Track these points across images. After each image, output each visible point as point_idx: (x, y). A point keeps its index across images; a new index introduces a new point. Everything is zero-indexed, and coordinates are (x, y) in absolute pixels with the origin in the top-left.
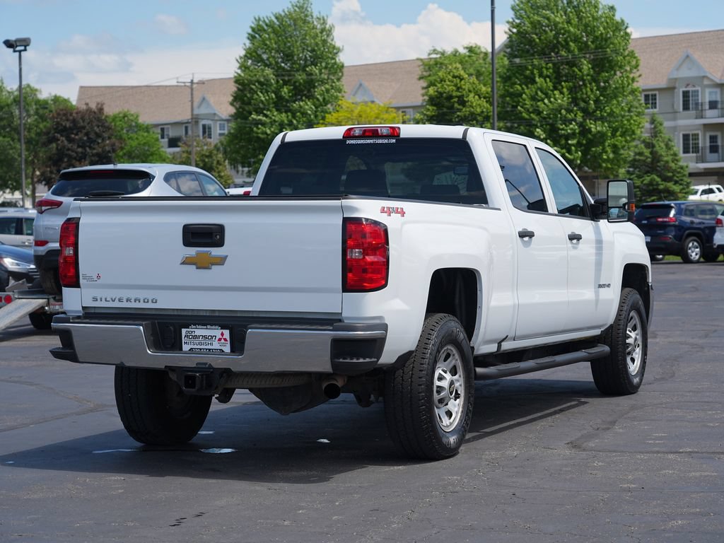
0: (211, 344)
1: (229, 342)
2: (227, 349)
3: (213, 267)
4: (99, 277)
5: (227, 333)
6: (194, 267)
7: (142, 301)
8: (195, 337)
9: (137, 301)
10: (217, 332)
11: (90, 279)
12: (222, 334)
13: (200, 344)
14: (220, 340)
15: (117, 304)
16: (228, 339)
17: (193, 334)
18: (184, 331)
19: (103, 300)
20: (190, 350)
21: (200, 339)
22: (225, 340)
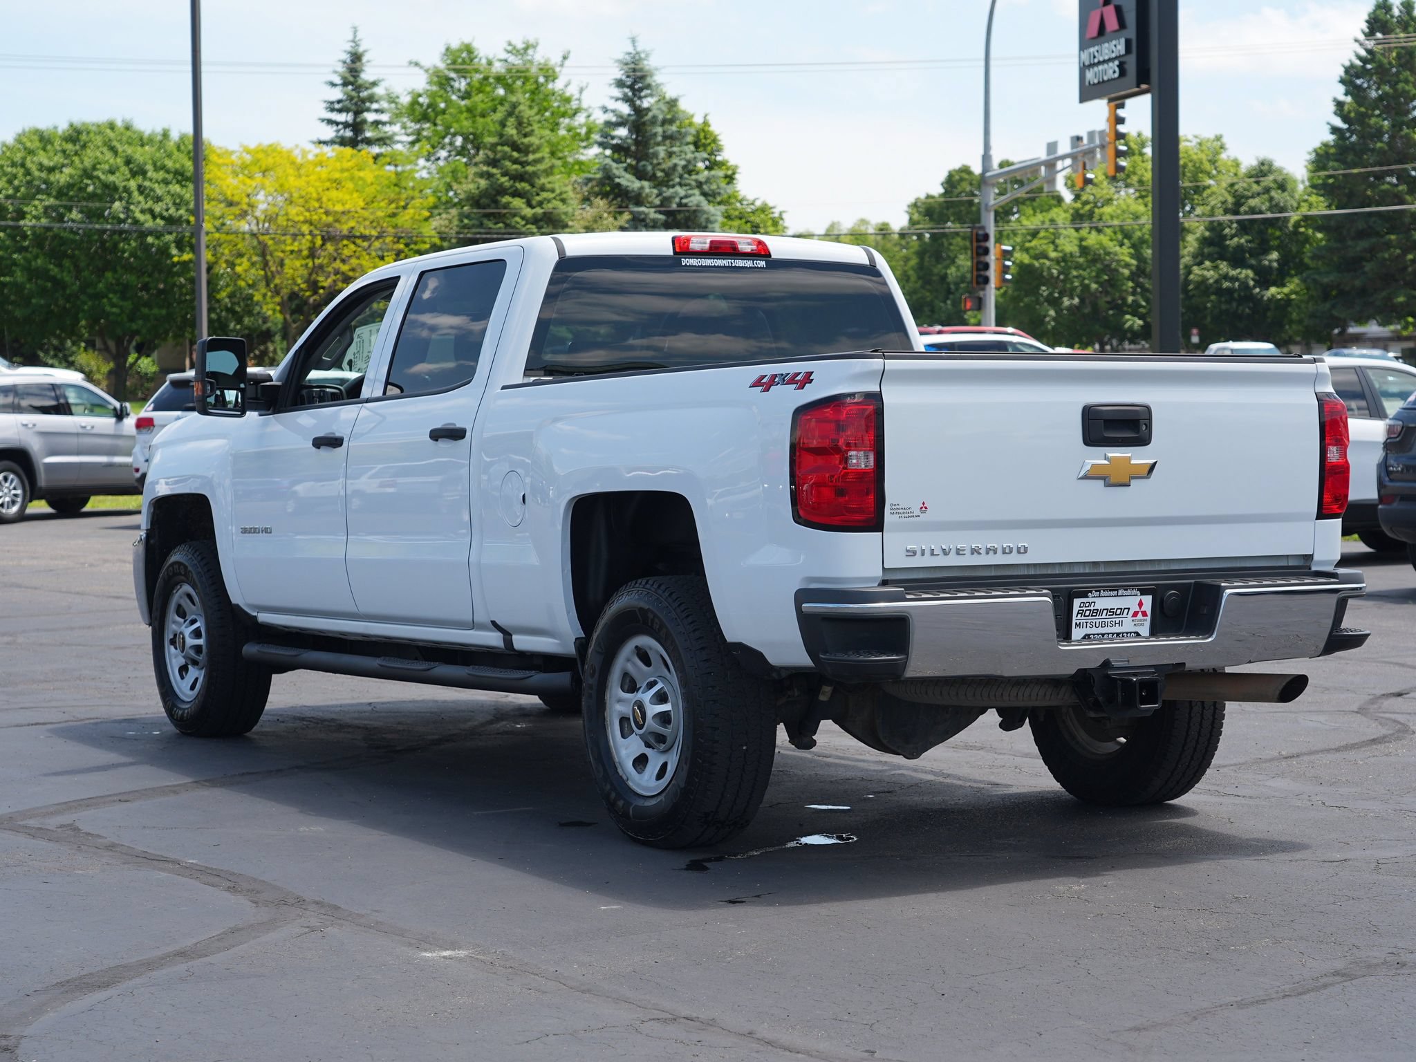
0: (1121, 624)
1: (1149, 618)
2: (1145, 630)
3: (1133, 482)
4: (924, 508)
5: (1148, 600)
6: (1101, 483)
7: (999, 551)
8: (1096, 613)
9: (991, 553)
10: (1131, 601)
11: (907, 513)
12: (1141, 604)
13: (1103, 625)
14: (1135, 614)
15: (953, 561)
16: (1149, 613)
17: (1092, 608)
18: (1077, 602)
19: (927, 552)
20: (1084, 638)
21: (1104, 616)
22: (1144, 614)
